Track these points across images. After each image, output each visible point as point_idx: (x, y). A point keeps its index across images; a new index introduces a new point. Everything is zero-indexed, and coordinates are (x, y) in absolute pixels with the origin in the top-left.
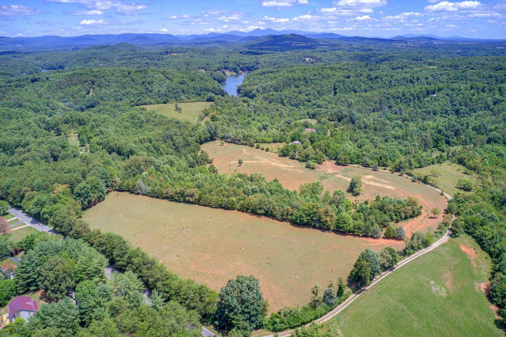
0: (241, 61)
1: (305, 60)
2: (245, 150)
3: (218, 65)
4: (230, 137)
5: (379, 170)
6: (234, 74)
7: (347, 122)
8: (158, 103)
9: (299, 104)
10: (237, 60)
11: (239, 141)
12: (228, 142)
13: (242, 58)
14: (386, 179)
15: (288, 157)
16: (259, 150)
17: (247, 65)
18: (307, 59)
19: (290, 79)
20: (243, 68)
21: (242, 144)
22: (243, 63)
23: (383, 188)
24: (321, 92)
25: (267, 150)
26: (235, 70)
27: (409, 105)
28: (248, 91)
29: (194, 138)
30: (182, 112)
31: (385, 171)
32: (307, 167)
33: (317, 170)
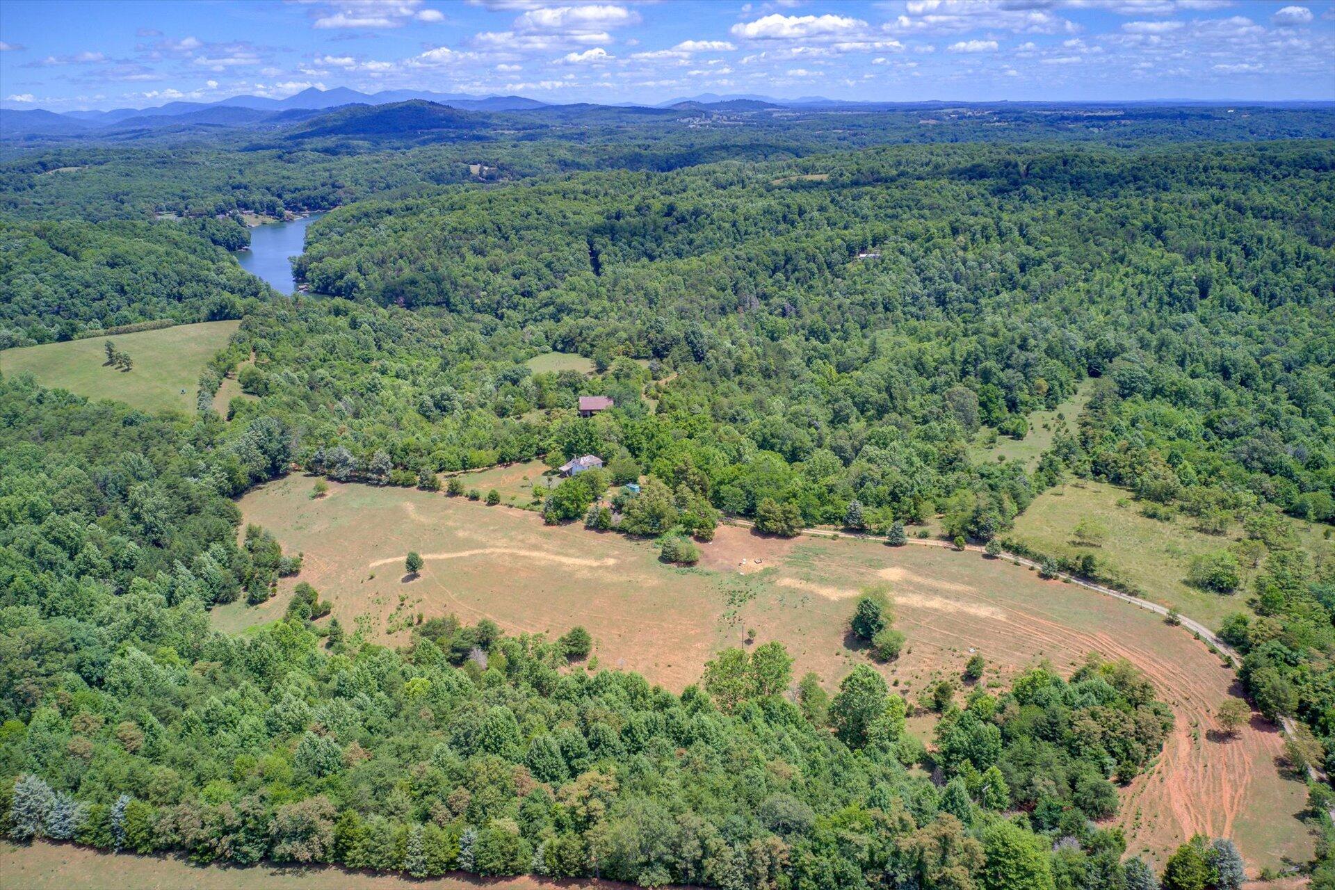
0: (285, 182)
1: (468, 170)
2: (410, 507)
3: (219, 198)
4: (344, 462)
5: (910, 540)
6: (270, 220)
7: (682, 360)
8: (41, 341)
9: (498, 303)
10: (272, 178)
11: (380, 472)
12: (339, 480)
13: (285, 173)
14: (953, 578)
15: (580, 524)
16: (461, 501)
17: (307, 192)
18: (475, 169)
19: (455, 229)
20: (295, 201)
21: (390, 483)
22: (292, 188)
23: (962, 614)
24: (557, 266)
25: (493, 500)
26: (271, 210)
28: (330, 272)
29: (209, 479)
30: (135, 367)
31: (922, 542)
32: (666, 559)
33: (707, 569)
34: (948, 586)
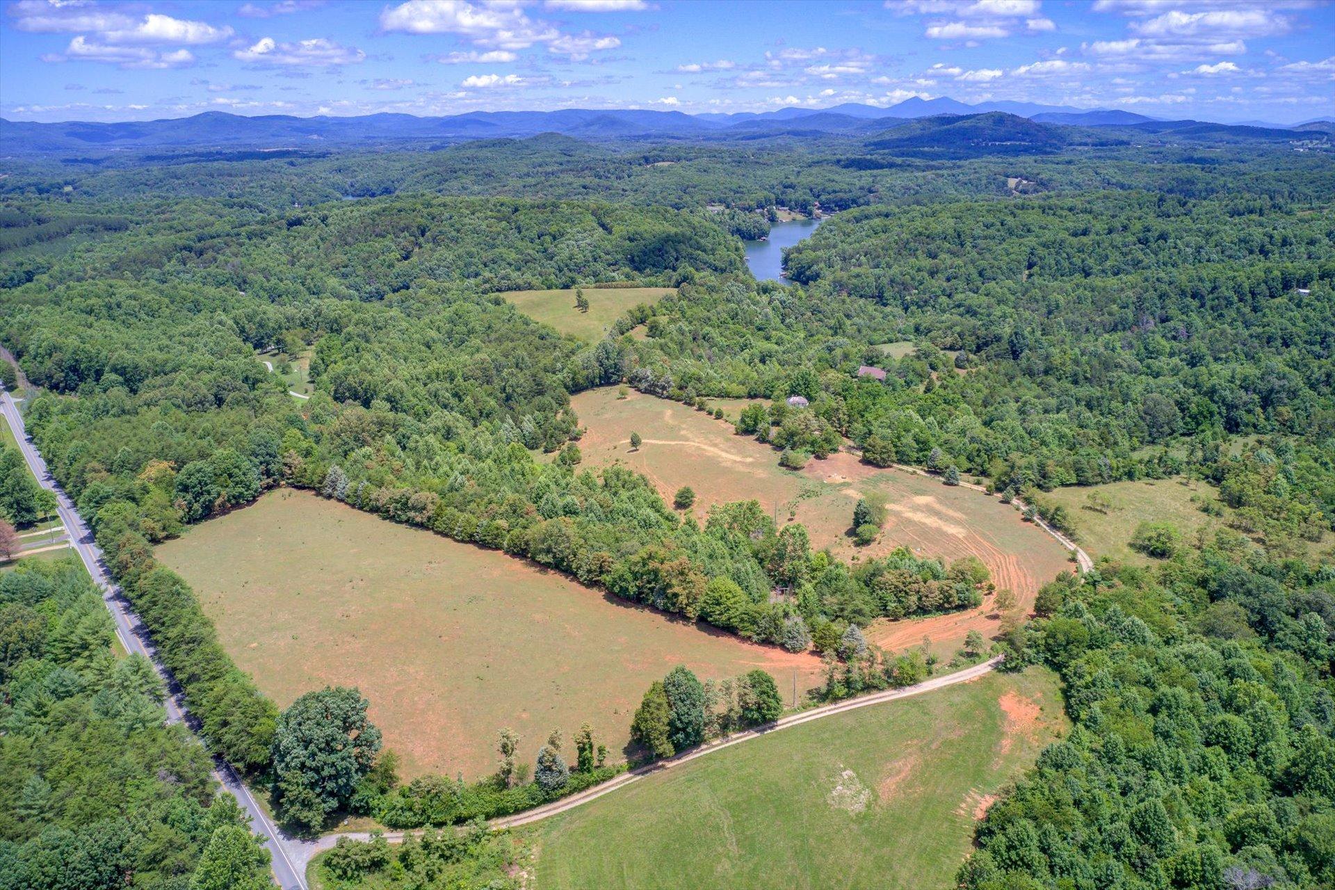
0: (827, 184)
1: (1005, 184)
2: (669, 412)
3: (761, 195)
4: (646, 378)
5: (961, 483)
6: (800, 217)
7: (996, 356)
8: (549, 288)
10: (819, 181)
11: (664, 388)
12: (639, 390)
13: (831, 176)
14: (960, 510)
15: (754, 437)
16: (703, 413)
17: (841, 195)
18: (1012, 182)
19: (920, 234)
20: (829, 201)
21: (669, 398)
22: (830, 189)
23: (938, 530)
24: (988, 273)
25: (719, 416)
26: (804, 208)
27: (1221, 315)
28: (804, 263)
29: (560, 376)
30: (590, 310)
31: (976, 487)
32: (782, 464)
33: (807, 475)
34: (951, 513)
